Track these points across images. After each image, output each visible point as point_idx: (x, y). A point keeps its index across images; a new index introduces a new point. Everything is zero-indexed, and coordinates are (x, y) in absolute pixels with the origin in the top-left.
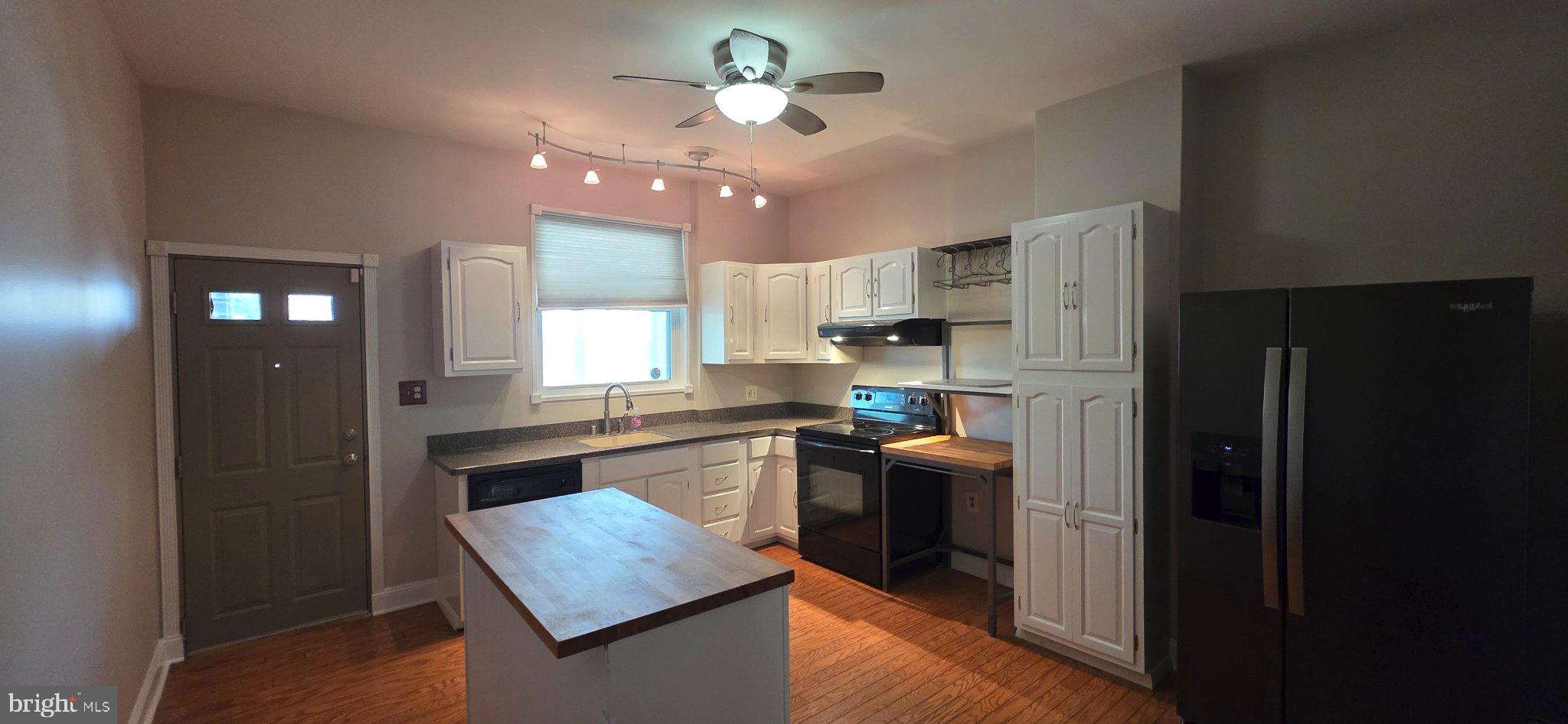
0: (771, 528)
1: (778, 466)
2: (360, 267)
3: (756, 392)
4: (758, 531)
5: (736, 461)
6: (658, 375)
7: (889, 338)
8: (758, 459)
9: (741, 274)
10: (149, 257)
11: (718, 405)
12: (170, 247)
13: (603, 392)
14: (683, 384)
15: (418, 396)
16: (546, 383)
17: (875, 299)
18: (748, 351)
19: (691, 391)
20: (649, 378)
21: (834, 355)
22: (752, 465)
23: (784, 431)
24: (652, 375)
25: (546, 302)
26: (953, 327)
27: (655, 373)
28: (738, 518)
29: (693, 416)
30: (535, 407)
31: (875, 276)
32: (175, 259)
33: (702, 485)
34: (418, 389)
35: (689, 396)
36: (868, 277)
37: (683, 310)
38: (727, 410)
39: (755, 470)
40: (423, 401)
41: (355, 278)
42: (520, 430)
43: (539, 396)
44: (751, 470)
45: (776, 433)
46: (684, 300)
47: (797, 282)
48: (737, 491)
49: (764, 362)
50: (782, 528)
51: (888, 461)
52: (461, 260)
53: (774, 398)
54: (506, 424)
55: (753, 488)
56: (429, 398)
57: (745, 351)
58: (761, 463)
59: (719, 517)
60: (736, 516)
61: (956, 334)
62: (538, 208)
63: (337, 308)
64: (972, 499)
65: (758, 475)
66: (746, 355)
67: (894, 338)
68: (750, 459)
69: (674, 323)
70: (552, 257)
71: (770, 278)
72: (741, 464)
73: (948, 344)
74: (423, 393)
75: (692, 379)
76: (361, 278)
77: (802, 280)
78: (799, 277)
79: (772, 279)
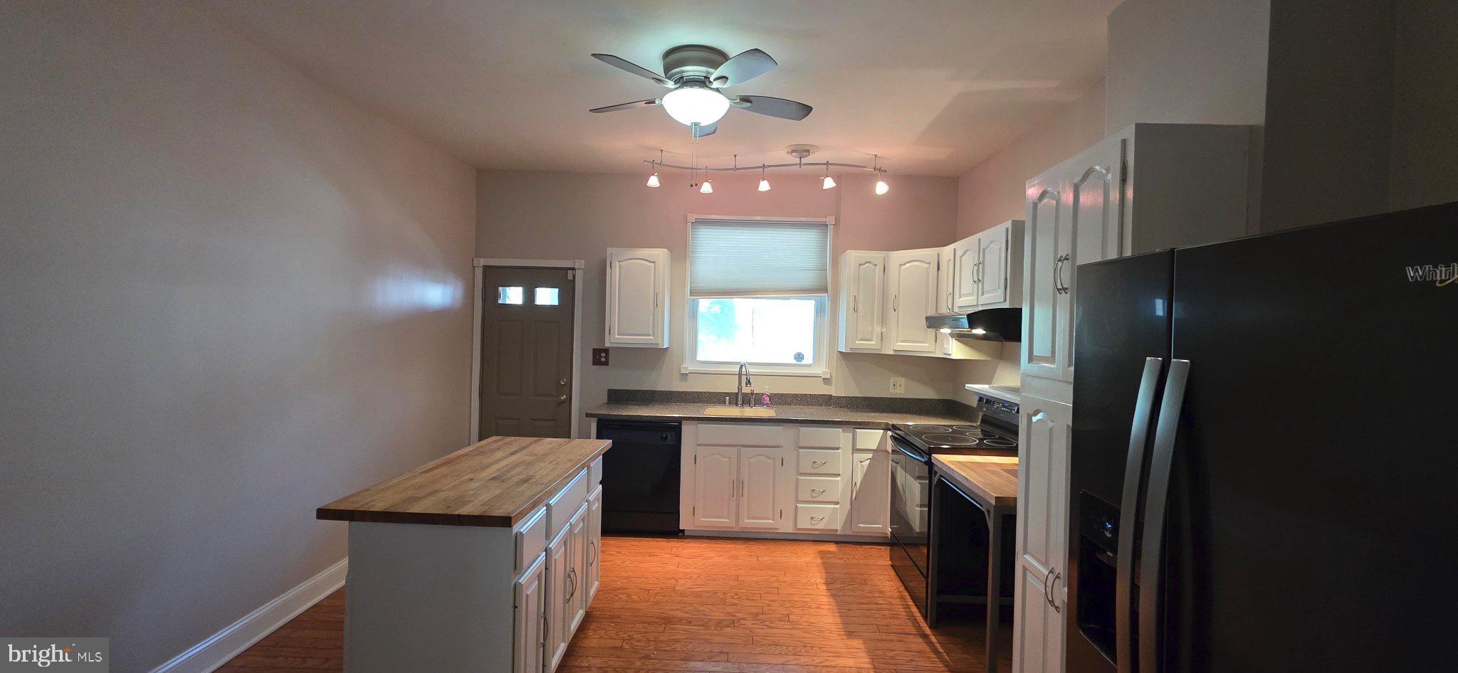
0: (881, 525)
2: (573, 269)
3: (902, 384)
4: (861, 525)
5: (838, 449)
6: (802, 358)
7: (974, 332)
8: (865, 451)
9: (869, 262)
10: (474, 267)
12: (483, 262)
14: (821, 370)
15: (603, 359)
16: (700, 357)
17: (980, 285)
18: (874, 340)
19: (828, 376)
20: (794, 362)
22: (858, 456)
24: (795, 358)
25: (698, 292)
27: (799, 357)
28: (838, 506)
29: (827, 400)
30: (684, 376)
31: (981, 258)
32: (485, 267)
33: (798, 464)
34: (603, 355)
35: (827, 381)
36: (976, 260)
37: (826, 298)
38: (865, 399)
39: (861, 462)
40: (606, 363)
41: (570, 277)
42: (671, 393)
43: (688, 367)
44: (856, 461)
45: (890, 428)
46: (825, 290)
47: (928, 269)
48: (839, 479)
49: (892, 353)
51: (936, 473)
52: (619, 262)
53: (926, 393)
54: (661, 387)
55: (858, 479)
56: (610, 363)
57: (870, 341)
58: (870, 456)
59: (814, 500)
60: (837, 503)
62: (692, 217)
63: (561, 296)
65: (865, 468)
66: (871, 345)
67: (980, 332)
68: (855, 450)
69: (819, 311)
70: (703, 255)
71: (901, 265)
72: (844, 453)
74: (607, 357)
75: (829, 364)
76: (574, 276)
78: (930, 263)
79: (903, 267)
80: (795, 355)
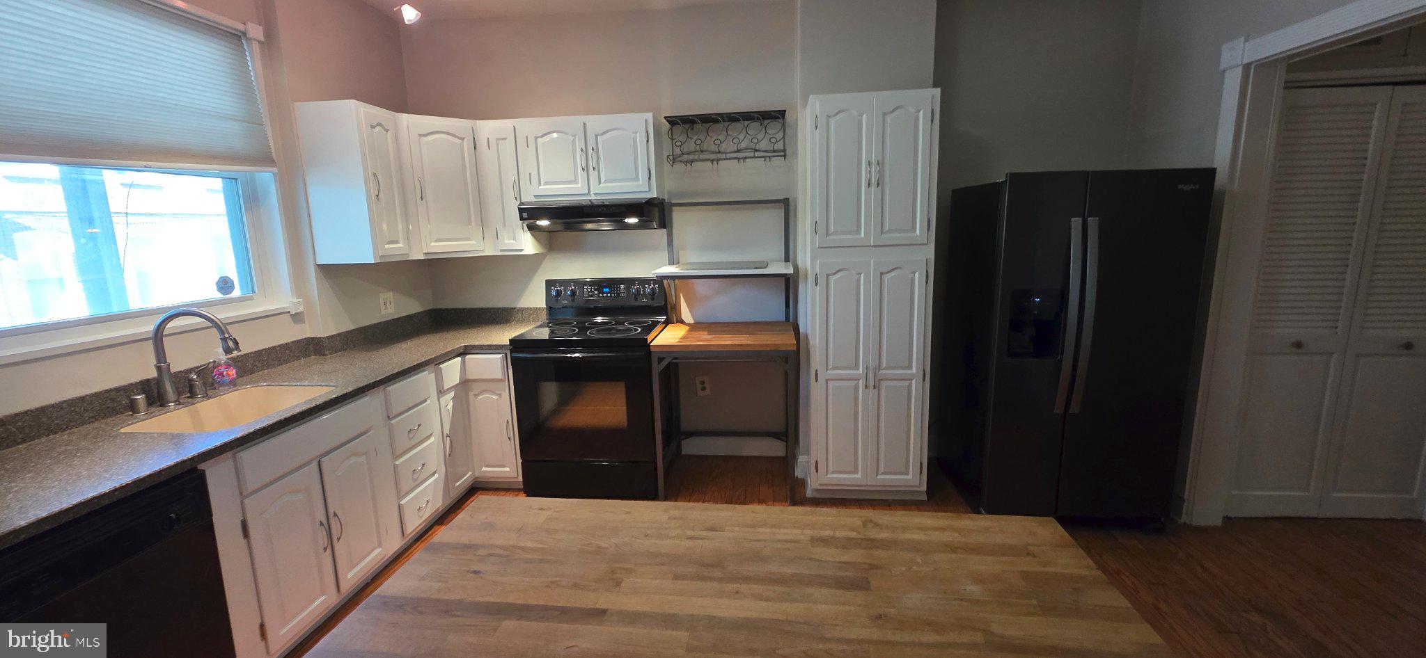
0: (470, 473)
1: (471, 394)
3: (392, 301)
4: (458, 484)
5: (425, 401)
6: (230, 286)
7: (627, 220)
8: (449, 390)
9: (379, 124)
11: (347, 326)
13: (149, 327)
14: (283, 298)
17: (593, 174)
18: (401, 240)
19: (301, 309)
20: (219, 295)
21: (527, 244)
22: (444, 400)
23: (473, 347)
24: (221, 290)
26: (674, 208)
27: (225, 285)
28: (436, 475)
29: (312, 348)
31: (591, 144)
33: (392, 446)
35: (297, 318)
36: (579, 144)
37: (266, 178)
38: (360, 331)
39: (447, 407)
44: (442, 406)
45: (464, 352)
46: (265, 159)
47: (462, 146)
48: (432, 440)
49: (421, 258)
50: (484, 469)
51: (660, 360)
53: (412, 307)
55: (447, 429)
57: (397, 242)
58: (452, 394)
59: (417, 483)
60: (434, 474)
61: (678, 216)
64: (703, 383)
65: (451, 412)
67: (632, 220)
68: (441, 392)
69: (247, 199)
71: (420, 135)
72: (432, 402)
73: (671, 227)
75: (300, 290)
77: (467, 145)
78: (463, 139)
79: (425, 139)
80: (218, 283)
